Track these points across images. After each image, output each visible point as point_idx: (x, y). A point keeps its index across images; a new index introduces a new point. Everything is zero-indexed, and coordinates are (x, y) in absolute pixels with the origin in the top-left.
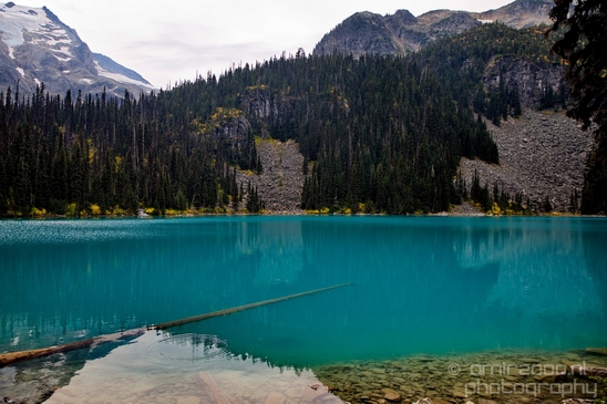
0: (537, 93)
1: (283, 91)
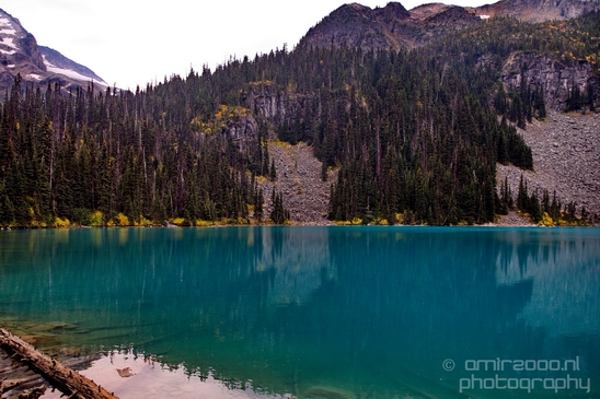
0: (562, 93)
1: (291, 88)
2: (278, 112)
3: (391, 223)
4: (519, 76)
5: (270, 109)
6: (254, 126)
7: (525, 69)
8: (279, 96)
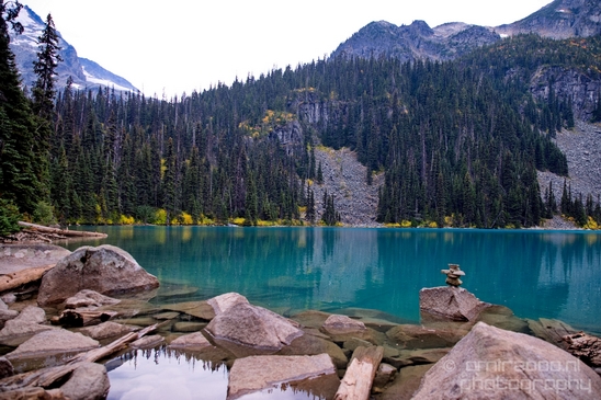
0: (589, 105)
1: (333, 95)
2: (322, 118)
3: (440, 225)
4: (546, 89)
5: (314, 114)
6: (299, 131)
7: (552, 81)
8: (322, 103)
